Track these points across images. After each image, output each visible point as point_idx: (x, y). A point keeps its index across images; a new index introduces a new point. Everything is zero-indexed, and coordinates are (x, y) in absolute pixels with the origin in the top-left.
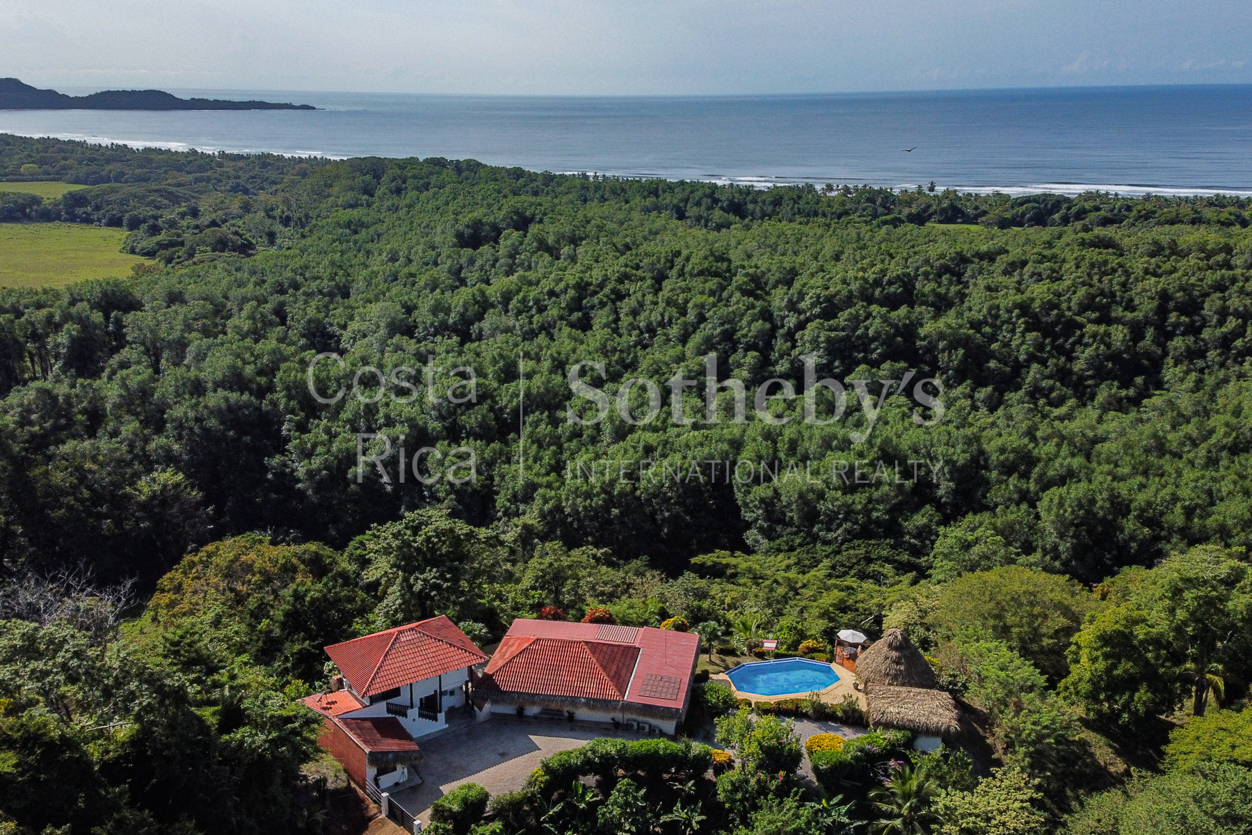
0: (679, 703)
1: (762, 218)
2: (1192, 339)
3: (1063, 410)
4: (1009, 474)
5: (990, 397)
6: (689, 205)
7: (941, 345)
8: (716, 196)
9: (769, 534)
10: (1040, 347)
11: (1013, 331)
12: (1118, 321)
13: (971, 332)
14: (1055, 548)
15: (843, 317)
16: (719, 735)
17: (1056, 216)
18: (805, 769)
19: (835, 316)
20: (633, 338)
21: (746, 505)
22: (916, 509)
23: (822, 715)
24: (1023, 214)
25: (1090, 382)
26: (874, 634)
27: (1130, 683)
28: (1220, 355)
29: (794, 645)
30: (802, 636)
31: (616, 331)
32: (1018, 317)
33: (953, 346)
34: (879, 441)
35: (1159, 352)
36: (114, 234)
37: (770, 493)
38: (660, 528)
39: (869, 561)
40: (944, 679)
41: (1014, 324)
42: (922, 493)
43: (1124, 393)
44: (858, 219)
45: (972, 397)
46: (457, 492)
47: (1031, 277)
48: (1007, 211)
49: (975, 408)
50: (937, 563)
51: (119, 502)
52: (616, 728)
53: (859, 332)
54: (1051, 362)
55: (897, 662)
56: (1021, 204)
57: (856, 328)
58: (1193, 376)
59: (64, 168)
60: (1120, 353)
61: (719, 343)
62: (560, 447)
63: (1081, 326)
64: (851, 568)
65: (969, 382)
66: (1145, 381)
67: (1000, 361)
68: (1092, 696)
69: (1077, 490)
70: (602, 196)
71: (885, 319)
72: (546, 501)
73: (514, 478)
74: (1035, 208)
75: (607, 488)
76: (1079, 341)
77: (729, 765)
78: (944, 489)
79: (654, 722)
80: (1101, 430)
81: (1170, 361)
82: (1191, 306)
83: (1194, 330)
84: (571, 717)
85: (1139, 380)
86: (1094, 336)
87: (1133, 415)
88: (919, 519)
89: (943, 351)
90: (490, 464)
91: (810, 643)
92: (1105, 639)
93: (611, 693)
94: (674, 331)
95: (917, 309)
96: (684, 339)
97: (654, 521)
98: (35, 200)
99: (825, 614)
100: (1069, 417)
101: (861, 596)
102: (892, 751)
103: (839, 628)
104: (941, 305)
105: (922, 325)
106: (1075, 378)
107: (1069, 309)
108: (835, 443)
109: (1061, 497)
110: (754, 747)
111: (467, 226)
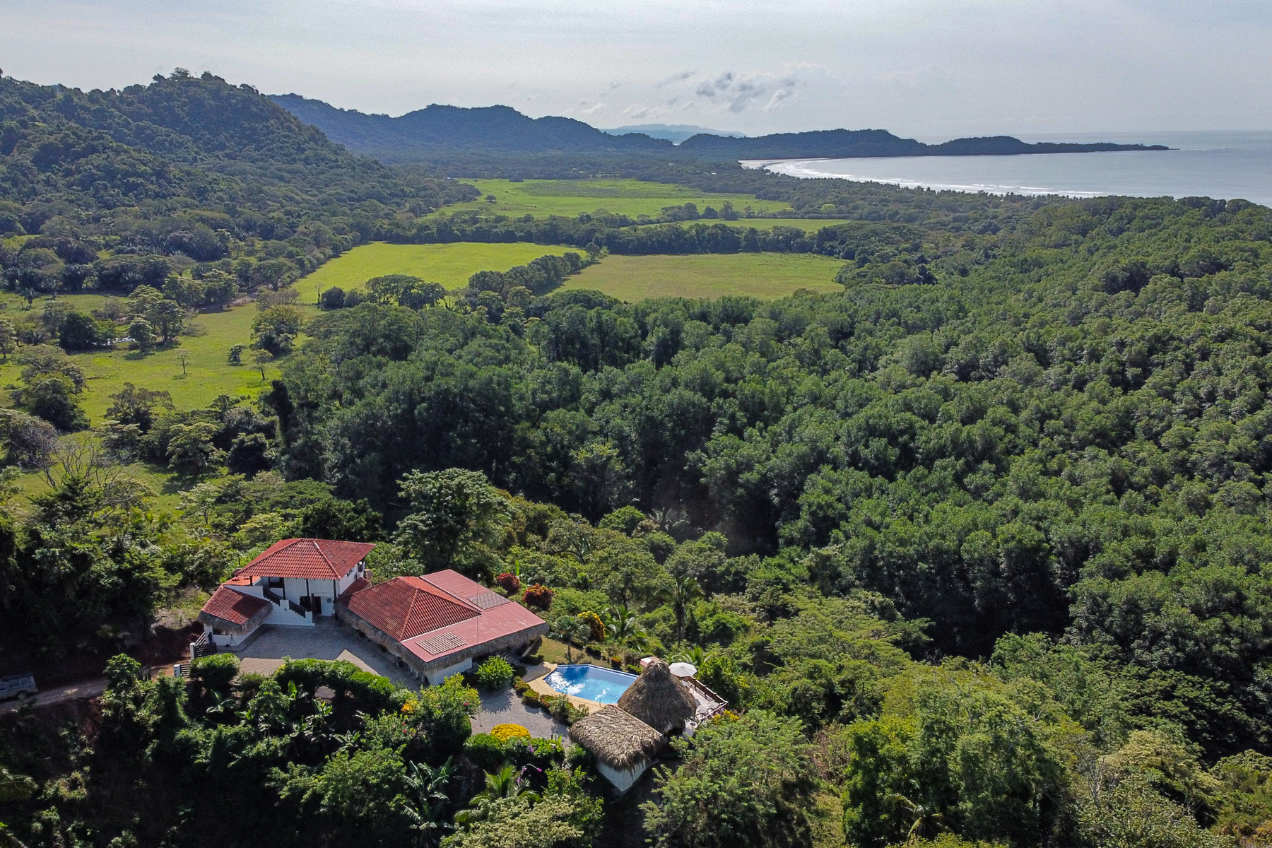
51: (566, 463)
52: (400, 666)
59: (855, 208)
93: (399, 634)
98: (799, 234)
111: (1124, 270)
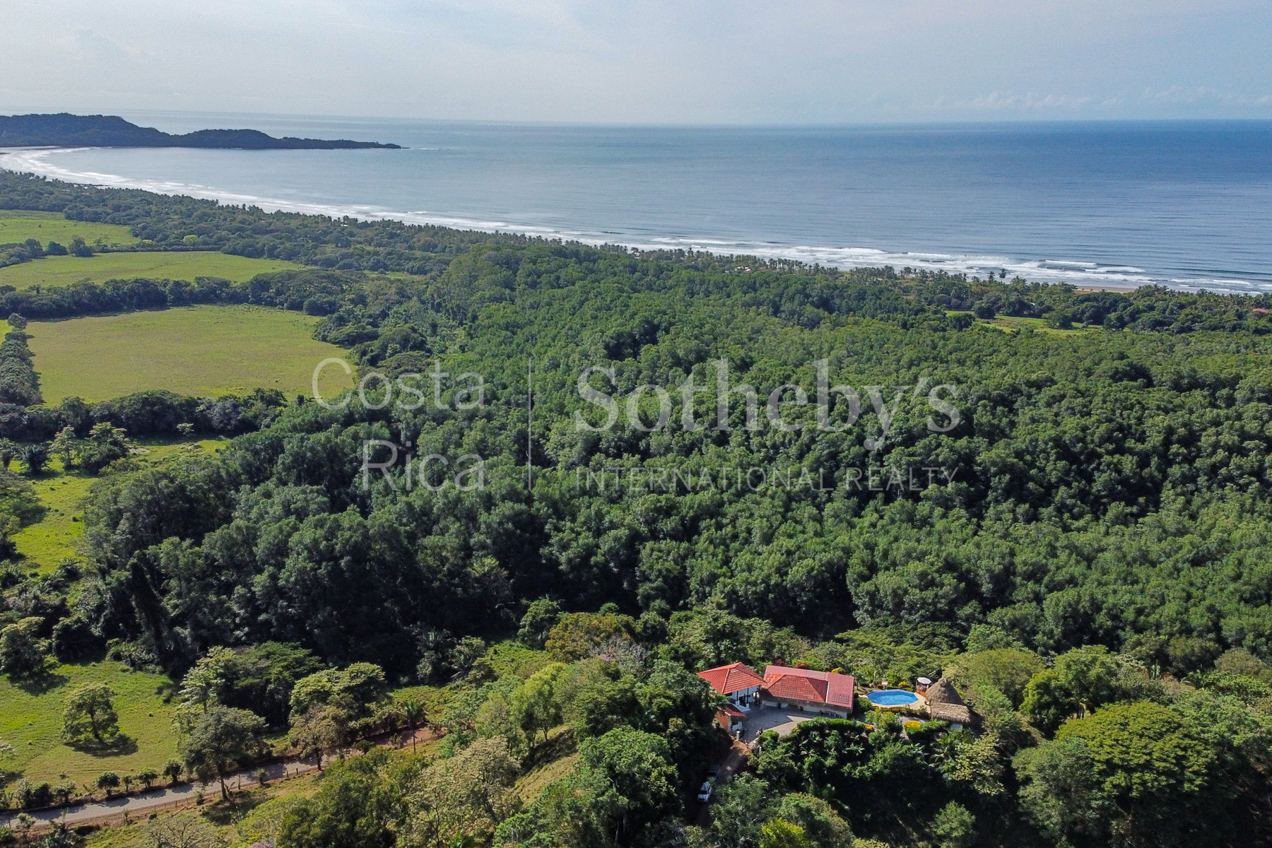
0: (850, 706)
1: (848, 313)
2: (1187, 466)
3: (1081, 523)
4: (1029, 580)
5: (1027, 512)
6: (783, 301)
7: (993, 470)
8: (808, 291)
9: (872, 614)
10: (1067, 473)
11: (1047, 459)
12: (1131, 452)
13: (1015, 460)
14: (1052, 631)
15: (919, 446)
16: (867, 720)
17: (1113, 316)
18: (904, 734)
19: (913, 445)
20: (762, 454)
21: (856, 594)
22: (965, 603)
23: (911, 714)
24: (1083, 312)
25: (1105, 500)
26: (934, 681)
27: (1047, 706)
28: (1207, 481)
29: (896, 684)
30: (899, 680)
31: (748, 448)
32: (1052, 449)
33: (1001, 472)
34: (944, 554)
35: (1160, 477)
36: (297, 318)
37: (873, 588)
38: (799, 608)
39: (935, 635)
40: (966, 701)
41: (1048, 453)
42: (970, 590)
43: (1128, 510)
44: (932, 317)
45: (1013, 511)
46: (664, 577)
47: (1067, 410)
48: (1069, 307)
49: (1015, 520)
50: (971, 643)
52: (822, 714)
53: (932, 458)
54: (1075, 484)
55: (944, 692)
56: (1082, 302)
57: (928, 455)
58: (1182, 499)
59: (220, 239)
60: (1128, 478)
61: (826, 461)
62: (727, 546)
63: (1100, 456)
64: (923, 639)
65: (1012, 499)
66: (1146, 501)
67: (1036, 483)
68: (1032, 711)
69: (1069, 594)
70: (707, 290)
71: (952, 449)
72: (725, 586)
73: (700, 570)
74: (1093, 306)
75: (766, 580)
76: (1097, 469)
77: (873, 731)
78: (986, 587)
79: (837, 712)
80: (1104, 541)
81: (1168, 485)
82: (1191, 439)
83: (1189, 460)
84: (802, 709)
85: (1141, 500)
86: (1108, 465)
87: (1131, 529)
88: (967, 610)
89: (995, 475)
90: (684, 558)
91: (904, 683)
92: (1038, 686)
93: (820, 700)
94: (793, 450)
95: (976, 439)
96: (801, 457)
97: (795, 602)
98: (225, 284)
99: (911, 669)
100: (1084, 529)
101: (929, 660)
102: (941, 729)
103: (918, 676)
104: (994, 435)
105: (978, 455)
106: (1092, 497)
107: (1092, 441)
108: (914, 555)
109: (1058, 598)
110: (883, 723)
111: (612, 338)
